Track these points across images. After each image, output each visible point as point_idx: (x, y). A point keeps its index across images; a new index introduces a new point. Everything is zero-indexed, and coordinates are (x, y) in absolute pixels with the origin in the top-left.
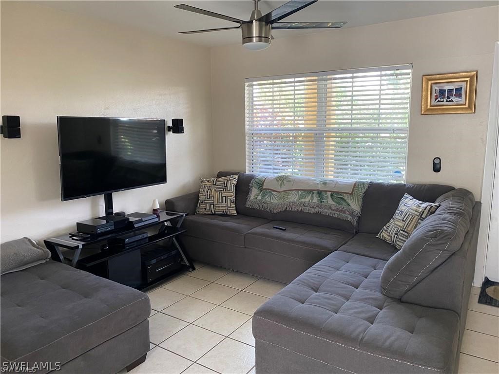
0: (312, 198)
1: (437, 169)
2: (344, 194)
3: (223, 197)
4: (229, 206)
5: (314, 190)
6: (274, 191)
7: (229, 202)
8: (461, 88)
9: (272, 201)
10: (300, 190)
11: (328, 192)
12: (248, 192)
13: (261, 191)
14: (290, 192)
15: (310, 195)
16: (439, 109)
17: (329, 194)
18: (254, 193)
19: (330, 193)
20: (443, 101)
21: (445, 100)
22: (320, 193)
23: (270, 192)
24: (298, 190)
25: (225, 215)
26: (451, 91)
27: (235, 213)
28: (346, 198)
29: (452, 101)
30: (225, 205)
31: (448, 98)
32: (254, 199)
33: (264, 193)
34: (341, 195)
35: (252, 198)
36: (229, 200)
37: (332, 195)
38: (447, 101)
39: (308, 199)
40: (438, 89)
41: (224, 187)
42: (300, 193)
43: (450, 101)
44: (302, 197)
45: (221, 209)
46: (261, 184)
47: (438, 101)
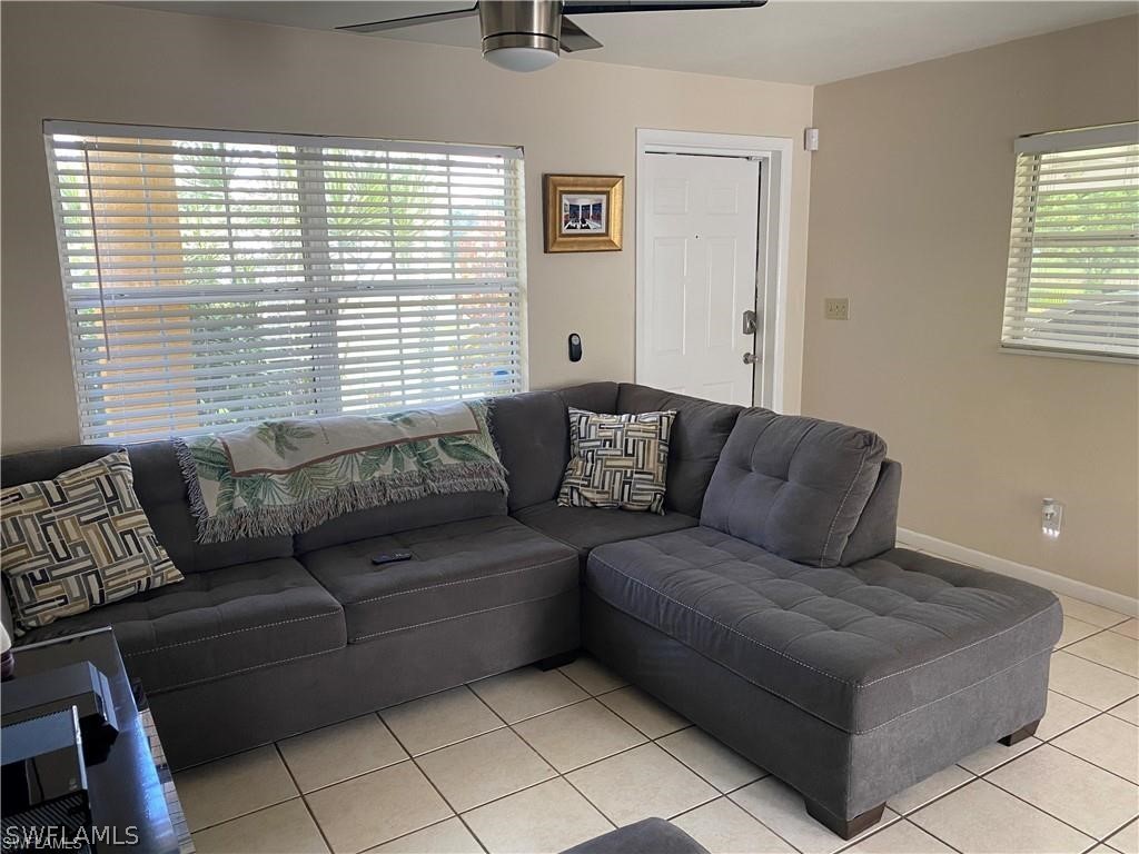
0: (398, 463)
1: (575, 354)
2: (467, 436)
3: (123, 534)
4: (155, 557)
5: (397, 442)
6: (273, 472)
7: (147, 543)
8: (600, 205)
9: (278, 503)
10: (359, 450)
11: (431, 440)
12: (186, 496)
13: (234, 481)
14: (328, 463)
15: (391, 456)
16: (574, 242)
17: (435, 442)
18: (210, 496)
19: (436, 439)
20: (575, 228)
21: (579, 226)
22: (412, 444)
23: (264, 479)
24: (353, 451)
25: (148, 595)
26: (586, 208)
27: (177, 577)
28: (473, 443)
29: (588, 227)
30: (141, 561)
31: (584, 222)
32: (224, 511)
33: (243, 485)
34: (461, 439)
35: (213, 511)
36: (145, 538)
37: (442, 445)
38: (582, 228)
39: (386, 469)
40: (568, 203)
41: (108, 500)
42: (361, 459)
43: (585, 228)
44: (368, 467)
45: (128, 578)
46: (221, 462)
47: (569, 227)
